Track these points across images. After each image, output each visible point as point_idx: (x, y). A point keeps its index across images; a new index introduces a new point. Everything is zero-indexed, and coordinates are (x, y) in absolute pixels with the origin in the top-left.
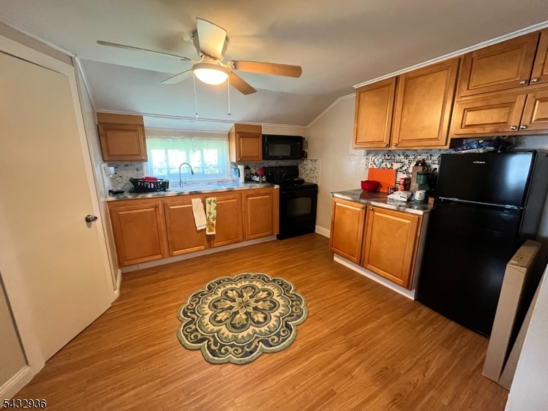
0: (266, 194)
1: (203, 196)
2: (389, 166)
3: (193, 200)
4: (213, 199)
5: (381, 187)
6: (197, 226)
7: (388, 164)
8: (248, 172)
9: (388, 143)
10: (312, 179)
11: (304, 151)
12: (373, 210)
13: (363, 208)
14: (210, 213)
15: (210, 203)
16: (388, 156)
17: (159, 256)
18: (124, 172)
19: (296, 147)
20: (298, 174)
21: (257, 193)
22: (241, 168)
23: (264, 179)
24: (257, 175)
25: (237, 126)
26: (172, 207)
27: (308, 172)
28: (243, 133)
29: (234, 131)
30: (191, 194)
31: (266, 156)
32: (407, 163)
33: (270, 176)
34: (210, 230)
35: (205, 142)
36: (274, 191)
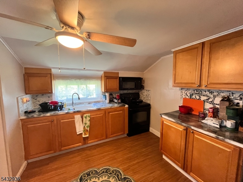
0: (120, 111)
1: (82, 113)
2: (198, 98)
3: (75, 116)
4: (88, 115)
5: (193, 111)
6: (77, 132)
7: (197, 96)
8: (111, 96)
9: (199, 84)
10: (147, 101)
11: (142, 85)
12: (193, 132)
13: (185, 130)
14: (86, 124)
15: (86, 118)
16: (197, 91)
17: (53, 152)
18: (41, 99)
19: (138, 83)
20: (139, 97)
21: (115, 110)
22: (107, 95)
23: (120, 101)
24: (116, 99)
25: (105, 73)
26: (62, 121)
27: (145, 96)
28: (108, 77)
29: (103, 75)
30: (74, 112)
31: (121, 88)
32: (212, 97)
33: (123, 99)
34: (85, 134)
35: (88, 81)
36: (125, 109)
